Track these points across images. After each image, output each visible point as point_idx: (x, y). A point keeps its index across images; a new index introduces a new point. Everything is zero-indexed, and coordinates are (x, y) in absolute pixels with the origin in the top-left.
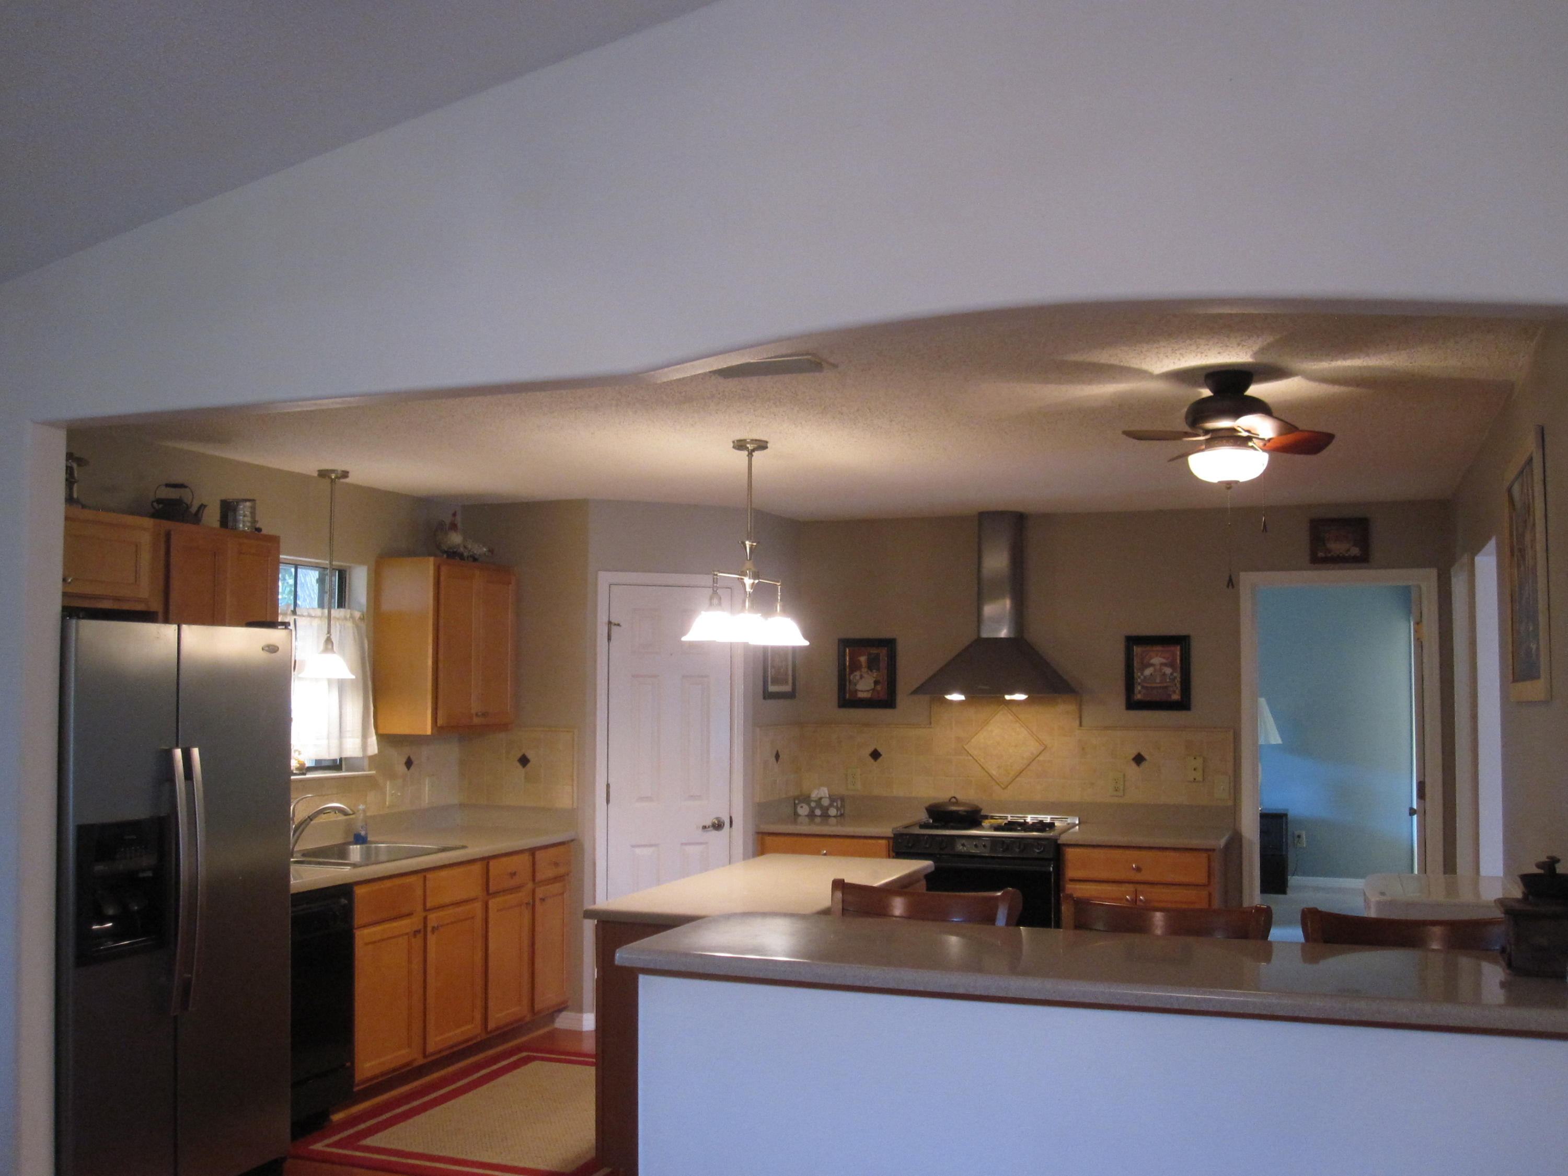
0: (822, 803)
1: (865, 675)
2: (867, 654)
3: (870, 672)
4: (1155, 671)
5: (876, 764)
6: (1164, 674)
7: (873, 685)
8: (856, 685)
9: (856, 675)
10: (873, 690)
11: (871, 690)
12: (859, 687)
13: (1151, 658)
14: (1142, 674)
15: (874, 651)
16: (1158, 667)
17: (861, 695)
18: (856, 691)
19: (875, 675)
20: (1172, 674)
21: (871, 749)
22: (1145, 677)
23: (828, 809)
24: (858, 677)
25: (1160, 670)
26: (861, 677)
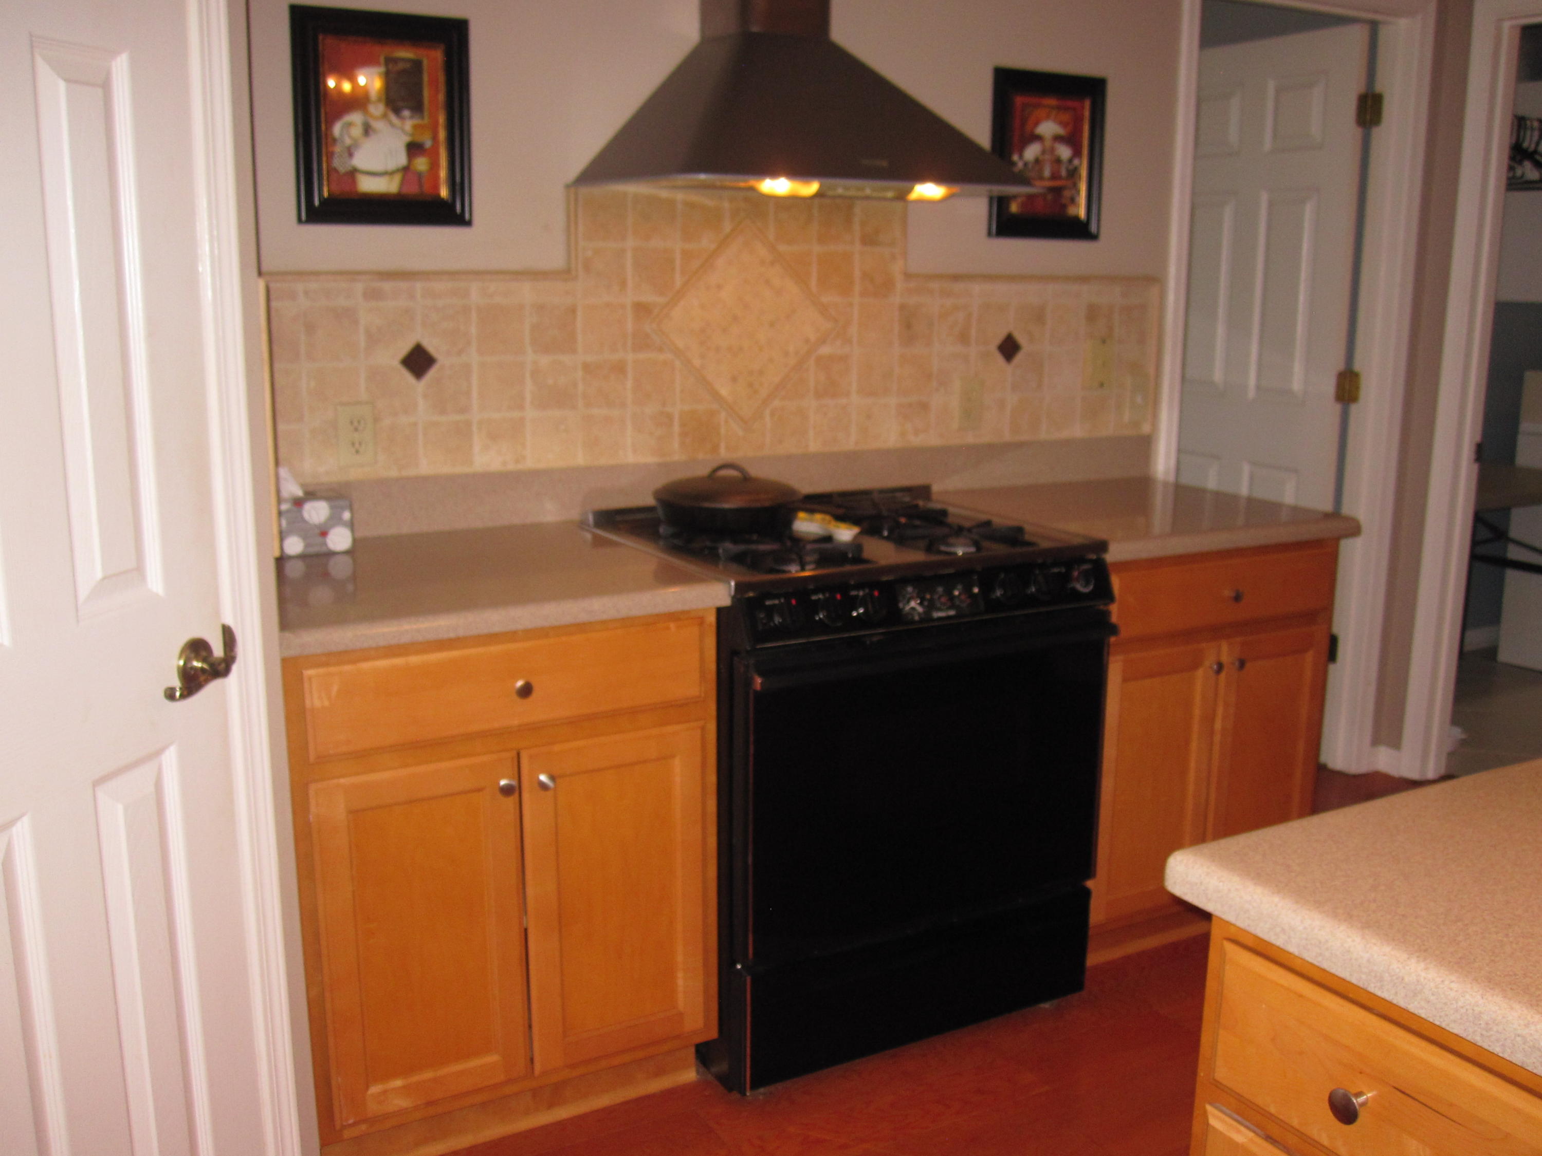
0: (306, 515)
1: (378, 125)
2: (382, 59)
3: (393, 117)
4: (1044, 152)
5: (420, 387)
6: (1058, 161)
7: (401, 159)
8: (351, 155)
9: (350, 125)
10: (406, 170)
11: (398, 171)
12: (360, 160)
13: (1037, 123)
14: (1021, 156)
15: (405, 53)
16: (1048, 143)
17: (369, 185)
18: (353, 173)
19: (409, 125)
20: (1070, 161)
21: (405, 348)
22: (1026, 164)
23: (324, 534)
24: (357, 131)
25: (1052, 150)
26: (367, 130)
